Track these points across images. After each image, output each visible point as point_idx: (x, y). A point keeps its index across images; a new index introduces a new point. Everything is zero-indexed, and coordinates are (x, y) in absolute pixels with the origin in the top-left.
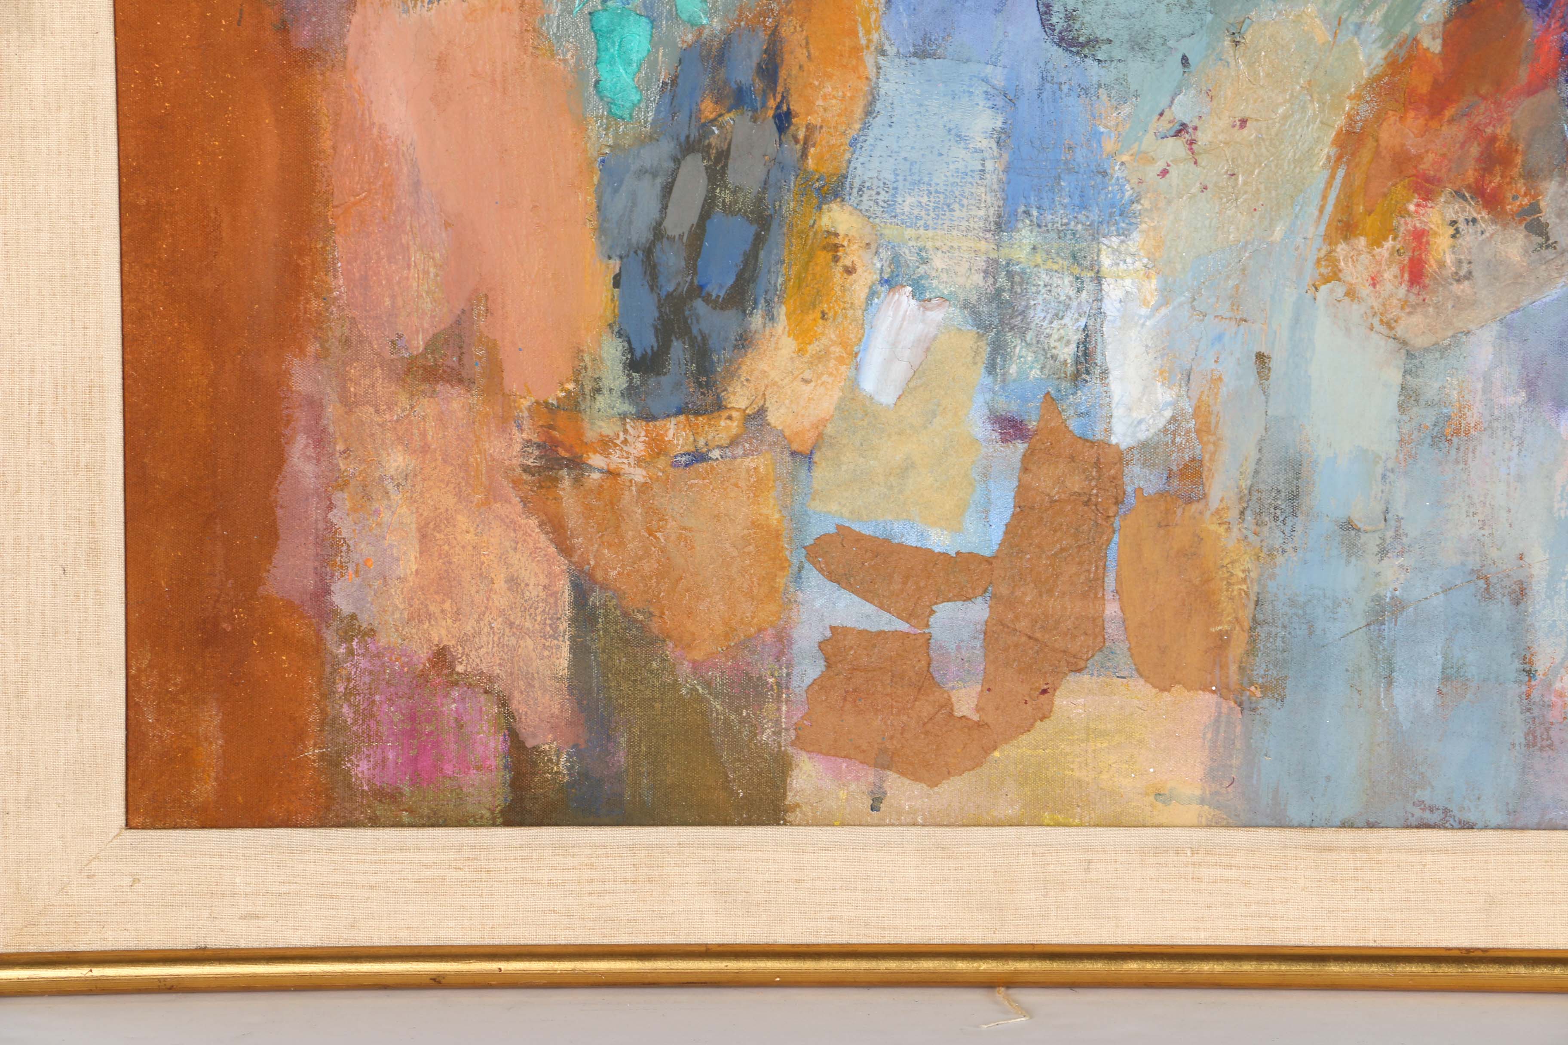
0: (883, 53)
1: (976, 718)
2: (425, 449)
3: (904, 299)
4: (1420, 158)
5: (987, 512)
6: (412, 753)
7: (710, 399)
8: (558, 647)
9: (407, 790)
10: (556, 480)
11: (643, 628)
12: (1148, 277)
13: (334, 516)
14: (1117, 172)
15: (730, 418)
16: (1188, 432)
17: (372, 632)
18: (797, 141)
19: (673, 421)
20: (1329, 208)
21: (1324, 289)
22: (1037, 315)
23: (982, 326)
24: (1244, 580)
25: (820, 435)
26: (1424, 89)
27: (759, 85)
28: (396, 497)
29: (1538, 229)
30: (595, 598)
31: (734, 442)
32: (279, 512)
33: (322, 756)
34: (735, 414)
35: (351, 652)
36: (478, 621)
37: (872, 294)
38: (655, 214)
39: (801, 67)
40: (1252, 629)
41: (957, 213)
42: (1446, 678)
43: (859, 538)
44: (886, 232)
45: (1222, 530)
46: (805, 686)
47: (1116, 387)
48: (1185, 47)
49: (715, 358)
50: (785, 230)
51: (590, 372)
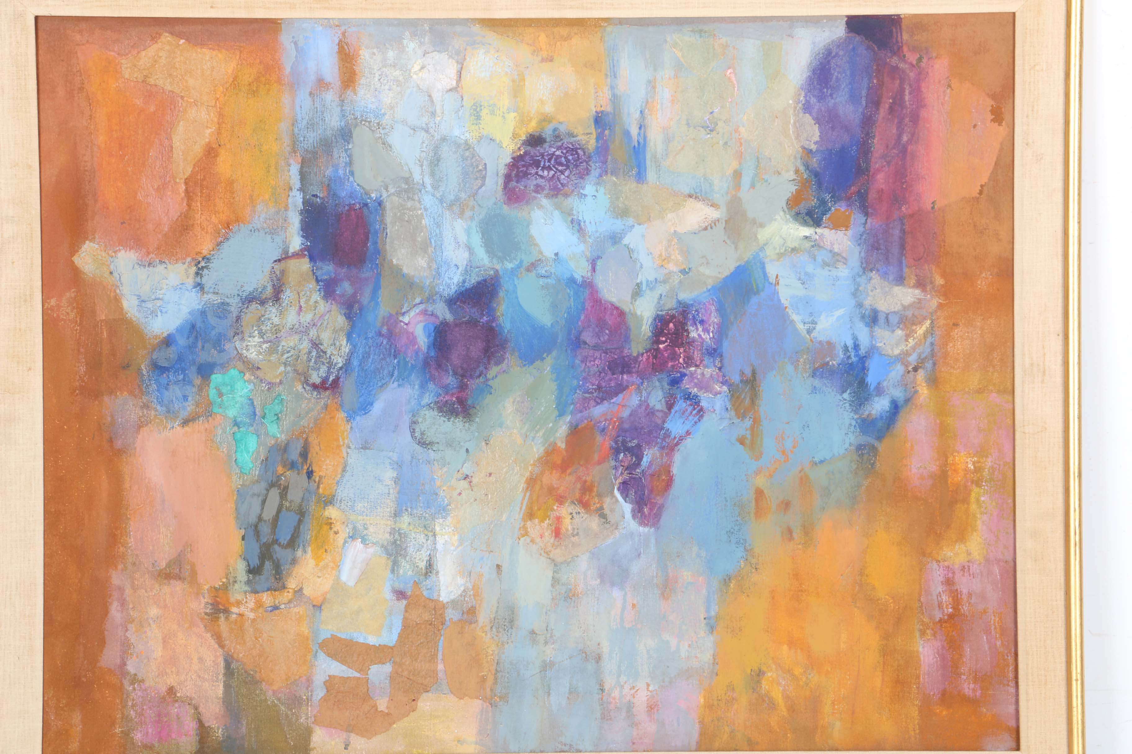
0: (349, 447)
1: (386, 711)
2: (165, 606)
3: (358, 544)
4: (558, 488)
5: (391, 628)
6: (159, 730)
7: (280, 584)
8: (219, 685)
9: (156, 745)
10: (218, 618)
11: (253, 677)
12: (454, 535)
13: (128, 634)
14: (442, 493)
15: (288, 592)
16: (470, 596)
17: (143, 681)
18: (315, 482)
19: (266, 593)
20: (524, 508)
21: (522, 539)
22: (411, 550)
23: (389, 554)
24: (492, 655)
25: (325, 599)
26: (559, 462)
27: (300, 460)
28: (153, 626)
29: (603, 516)
30: (233, 666)
31: (290, 602)
32: (106, 633)
33: (122, 732)
34: (290, 590)
35: (134, 689)
36: (186, 676)
37: (345, 542)
38: (258, 511)
39: (317, 453)
40: (495, 674)
41: (379, 510)
42: (570, 693)
43: (340, 640)
44: (351, 517)
45: (483, 635)
46: (318, 699)
47: (442, 578)
48: (467, 445)
49: (282, 568)
50: (311, 517)
51: (232, 575)
